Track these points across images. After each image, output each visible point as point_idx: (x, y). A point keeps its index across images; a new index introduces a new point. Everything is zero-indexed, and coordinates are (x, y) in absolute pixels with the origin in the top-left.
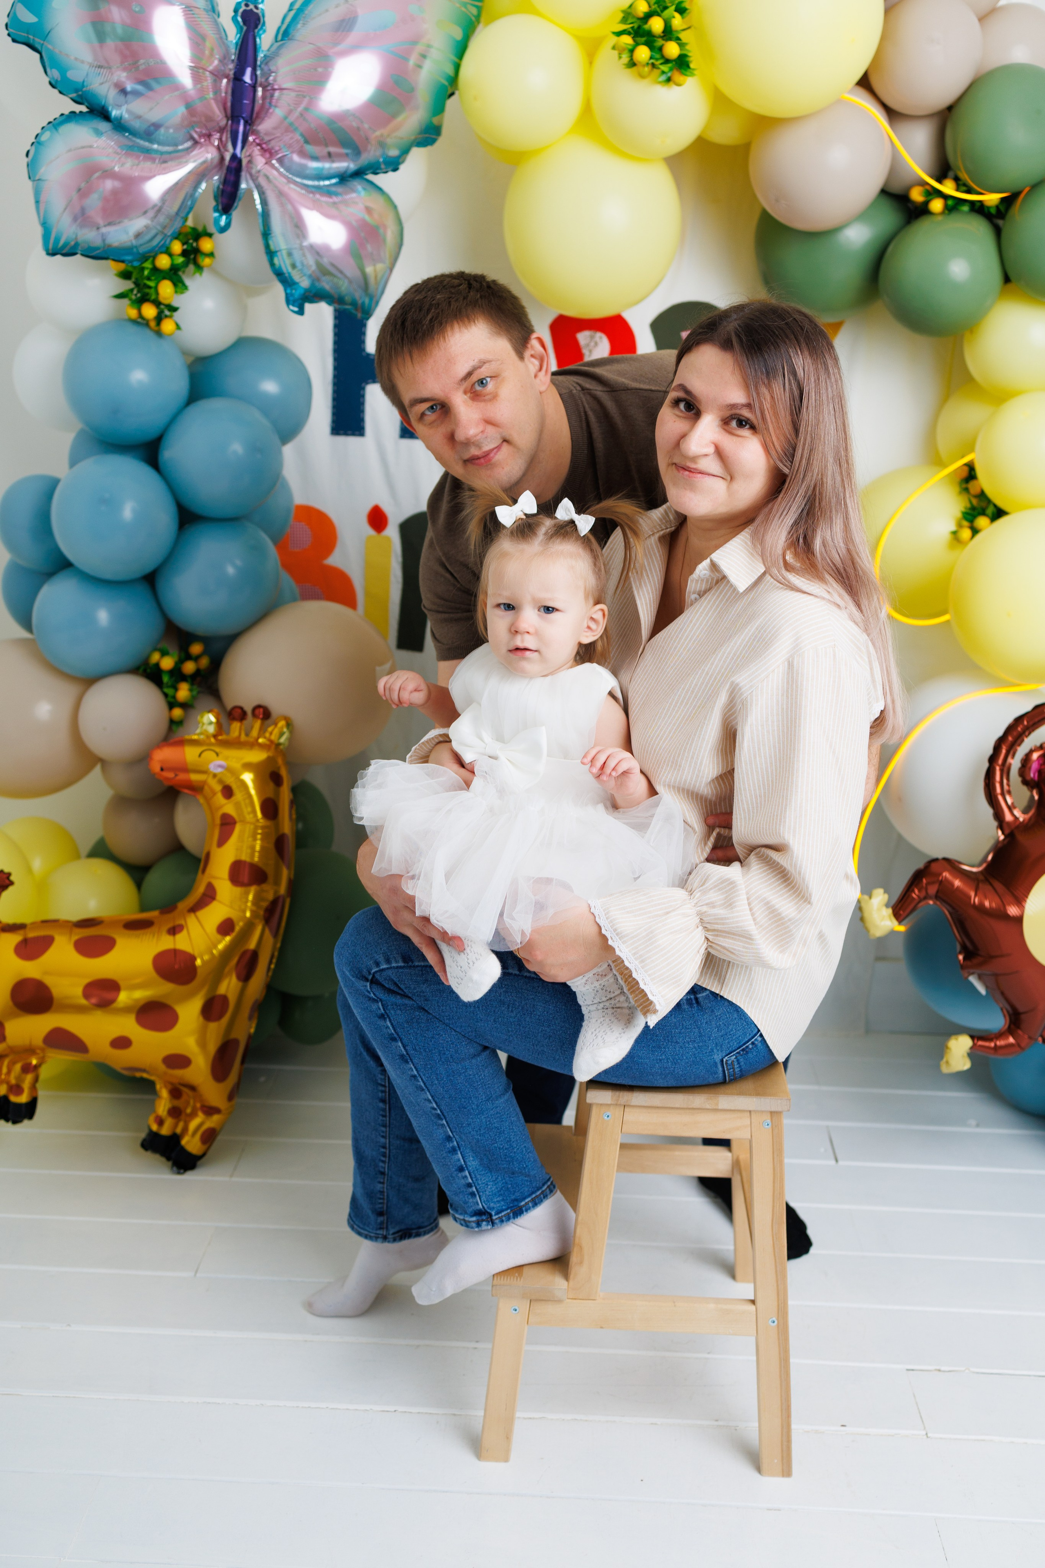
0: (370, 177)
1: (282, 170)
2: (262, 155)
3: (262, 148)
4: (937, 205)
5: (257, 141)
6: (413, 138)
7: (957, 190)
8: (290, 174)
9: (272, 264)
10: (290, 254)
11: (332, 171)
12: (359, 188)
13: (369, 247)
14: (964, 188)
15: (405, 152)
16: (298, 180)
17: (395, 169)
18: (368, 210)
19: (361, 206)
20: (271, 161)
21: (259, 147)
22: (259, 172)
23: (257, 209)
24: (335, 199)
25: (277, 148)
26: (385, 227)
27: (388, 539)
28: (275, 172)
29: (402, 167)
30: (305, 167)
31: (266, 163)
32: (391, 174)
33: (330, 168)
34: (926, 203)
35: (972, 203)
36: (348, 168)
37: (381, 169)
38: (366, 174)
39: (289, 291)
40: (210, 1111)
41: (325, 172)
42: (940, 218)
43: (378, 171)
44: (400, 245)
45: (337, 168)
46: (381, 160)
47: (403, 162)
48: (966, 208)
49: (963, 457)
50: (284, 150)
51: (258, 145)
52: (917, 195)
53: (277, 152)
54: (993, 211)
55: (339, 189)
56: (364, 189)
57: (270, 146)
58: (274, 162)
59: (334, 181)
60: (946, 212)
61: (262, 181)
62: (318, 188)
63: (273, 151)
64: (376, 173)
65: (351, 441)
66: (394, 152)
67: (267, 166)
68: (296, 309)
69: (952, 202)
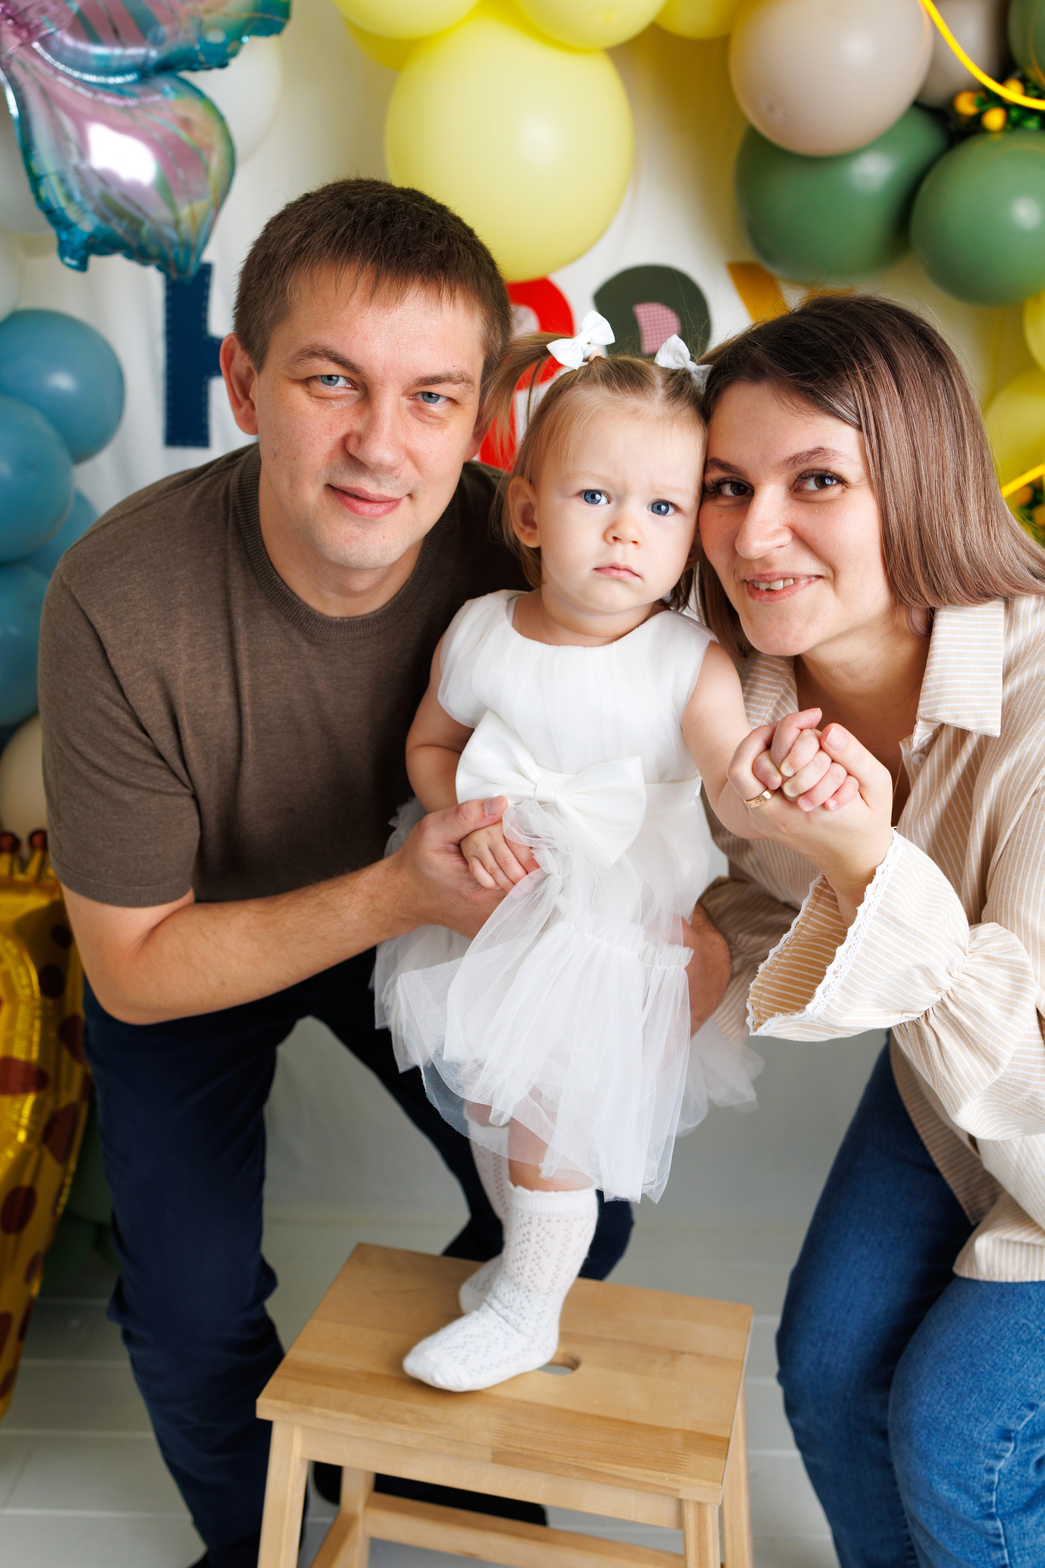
0: (186, 75)
1: (48, 57)
2: (16, 34)
3: (16, 23)
4: (995, 119)
5: (8, 11)
6: (245, 15)
7: (1025, 95)
8: (62, 63)
9: (38, 198)
10: (63, 180)
11: (126, 63)
12: (167, 87)
13: (183, 176)
14: (1035, 93)
15: (235, 37)
16: (76, 74)
17: (223, 65)
18: (186, 123)
19: (170, 115)
20: (30, 43)
21: (10, 22)
22: (10, 57)
23: (10, 115)
24: (131, 102)
25: (36, 21)
26: (208, 150)
28: (38, 63)
29: (234, 63)
30: (85, 54)
31: (22, 45)
32: (216, 73)
33: (122, 57)
34: (979, 117)
35: (1042, 117)
36: (147, 57)
38: (179, 70)
39: (64, 236)
41: (114, 64)
42: (998, 137)
43: (195, 66)
44: (231, 175)
45: (132, 57)
46: (197, 47)
47: (234, 54)
48: (1032, 122)
49: (1022, 473)
50: (47, 24)
51: (9, 17)
52: (966, 106)
53: (38, 27)
55: (138, 90)
56: (174, 89)
57: (27, 20)
58: (36, 45)
59: (130, 78)
60: (1009, 127)
61: (16, 69)
62: (106, 86)
63: (32, 26)
64: (194, 70)
66: (216, 37)
67: (22, 50)
68: (74, 263)
69: (1014, 114)
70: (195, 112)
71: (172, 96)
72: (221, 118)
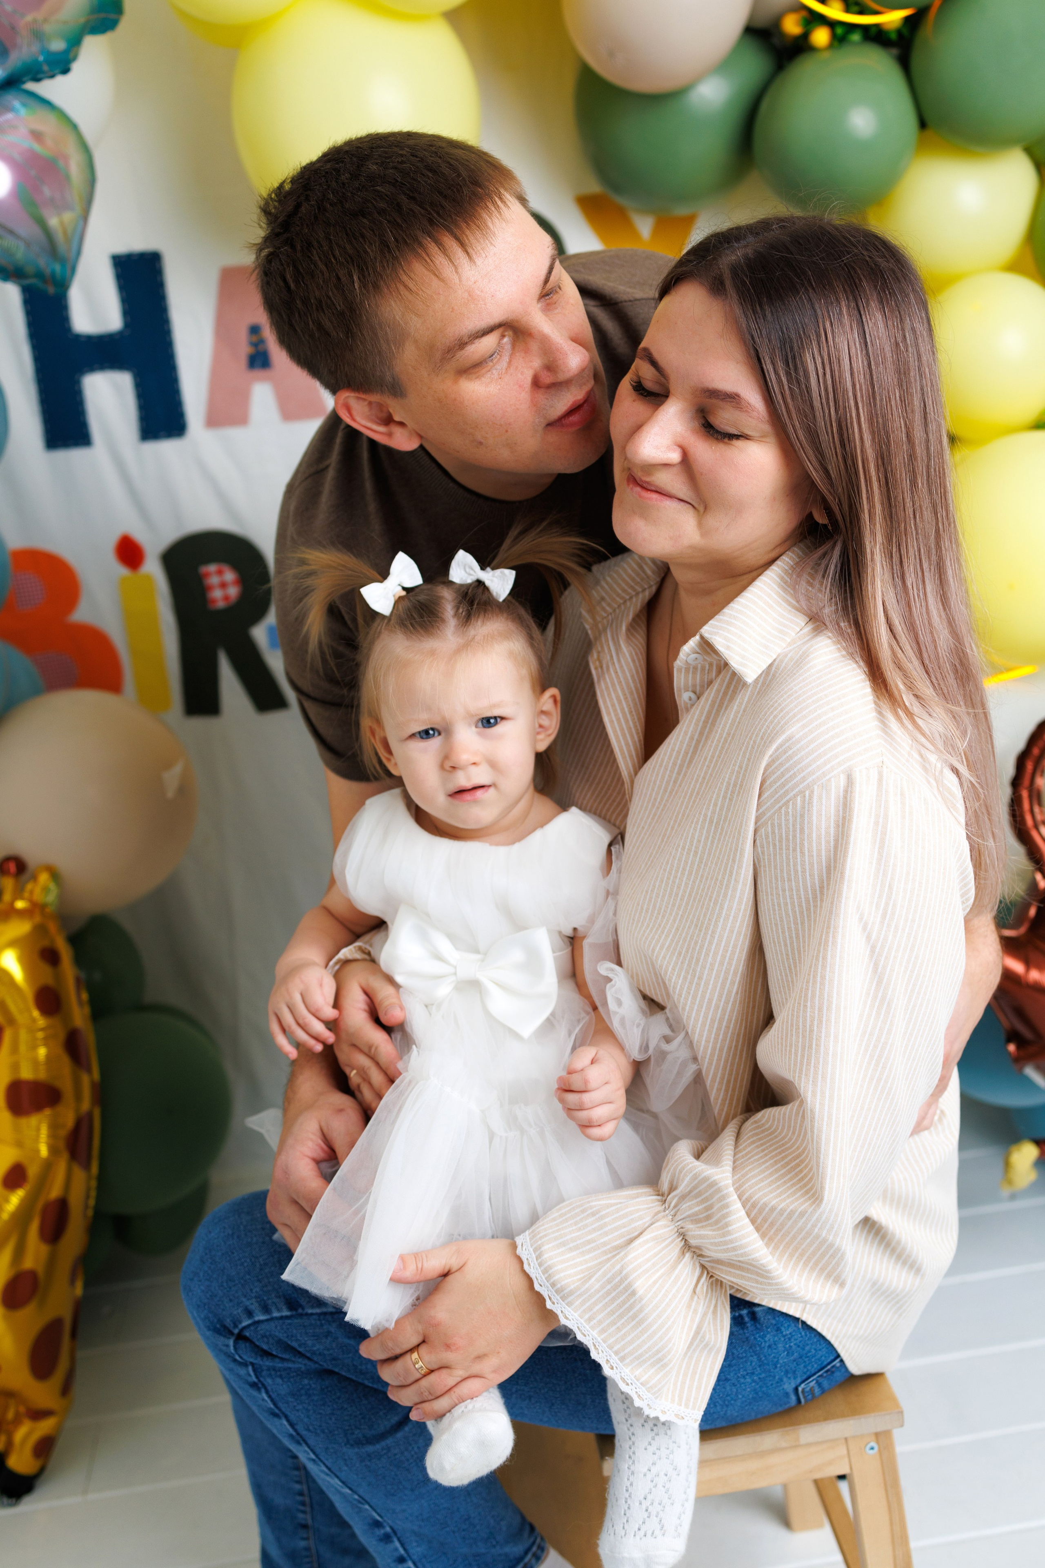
0: (30, 86)
4: (821, 36)
6: (82, 20)
7: (847, 10)
12: (17, 104)
13: (47, 191)
14: (856, 8)
15: (75, 43)
17: (66, 71)
19: (23, 130)
26: (66, 158)
27: (149, 578)
29: (76, 67)
32: (60, 79)
34: (805, 37)
35: (865, 29)
37: (43, 72)
38: (24, 83)
40: (38, 1415)
42: (826, 55)
43: (40, 76)
44: (92, 181)
46: (41, 58)
47: (75, 58)
48: (856, 37)
52: (792, 26)
54: (893, 36)
56: (24, 105)
60: (836, 43)
64: (37, 80)
65: (75, 456)
66: (58, 45)
69: (839, 31)
70: (46, 123)
71: (23, 111)
72: (74, 127)
